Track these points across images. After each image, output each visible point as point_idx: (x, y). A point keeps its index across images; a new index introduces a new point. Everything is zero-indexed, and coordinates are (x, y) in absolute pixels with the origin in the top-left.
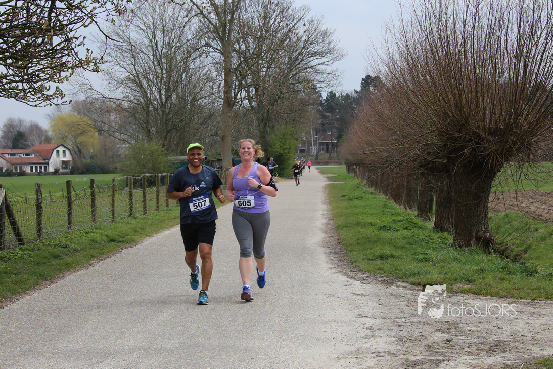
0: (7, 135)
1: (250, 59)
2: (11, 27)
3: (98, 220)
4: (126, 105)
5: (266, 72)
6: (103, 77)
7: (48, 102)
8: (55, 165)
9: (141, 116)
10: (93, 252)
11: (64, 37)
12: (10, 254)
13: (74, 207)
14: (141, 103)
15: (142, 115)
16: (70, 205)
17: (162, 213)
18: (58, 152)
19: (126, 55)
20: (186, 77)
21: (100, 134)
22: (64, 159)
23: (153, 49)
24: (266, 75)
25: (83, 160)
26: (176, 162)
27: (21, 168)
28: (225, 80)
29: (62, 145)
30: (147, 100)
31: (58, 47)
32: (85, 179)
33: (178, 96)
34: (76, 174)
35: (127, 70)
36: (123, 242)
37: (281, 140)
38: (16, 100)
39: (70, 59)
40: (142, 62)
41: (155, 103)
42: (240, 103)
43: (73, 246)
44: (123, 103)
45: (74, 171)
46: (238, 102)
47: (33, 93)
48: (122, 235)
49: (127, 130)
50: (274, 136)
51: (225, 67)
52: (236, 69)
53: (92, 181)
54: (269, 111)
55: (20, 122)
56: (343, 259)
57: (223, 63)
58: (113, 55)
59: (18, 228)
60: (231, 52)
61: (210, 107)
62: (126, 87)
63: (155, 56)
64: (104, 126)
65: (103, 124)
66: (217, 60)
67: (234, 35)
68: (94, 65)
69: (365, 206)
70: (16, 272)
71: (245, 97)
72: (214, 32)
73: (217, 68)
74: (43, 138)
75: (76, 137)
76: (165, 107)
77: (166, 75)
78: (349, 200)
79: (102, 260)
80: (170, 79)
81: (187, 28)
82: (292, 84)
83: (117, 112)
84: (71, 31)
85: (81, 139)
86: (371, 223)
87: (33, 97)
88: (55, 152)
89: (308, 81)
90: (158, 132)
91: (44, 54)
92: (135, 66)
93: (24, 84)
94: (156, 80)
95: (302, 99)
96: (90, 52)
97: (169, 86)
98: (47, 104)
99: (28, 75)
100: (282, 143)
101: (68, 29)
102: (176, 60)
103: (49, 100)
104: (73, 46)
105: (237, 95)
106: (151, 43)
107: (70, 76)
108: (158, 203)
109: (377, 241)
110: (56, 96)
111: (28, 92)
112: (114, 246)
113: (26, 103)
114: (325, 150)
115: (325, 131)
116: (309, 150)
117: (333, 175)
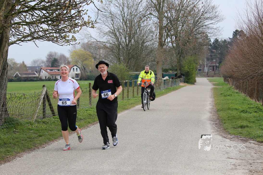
0: (49, 60)
1: (173, 21)
2: (51, 5)
3: (92, 104)
4: (108, 45)
5: (181, 28)
6: (97, 31)
7: (68, 43)
8: (72, 75)
9: (116, 51)
10: (90, 120)
11: (77, 10)
12: (48, 120)
14: (116, 44)
15: (116, 50)
17: (125, 101)
18: (74, 69)
19: (108, 19)
20: (139, 30)
21: (95, 60)
22: (77, 73)
23: (122, 16)
24: (181, 30)
25: (86, 73)
26: (133, 75)
27: (55, 77)
28: (160, 33)
29: (76, 65)
30: (119, 43)
31: (74, 15)
32: (86, 83)
33: (135, 41)
34: (82, 80)
35: (109, 27)
37: (188, 64)
38: (52, 42)
39: (80, 21)
40: (116, 23)
41: (123, 44)
43: (80, 117)
44: (107, 44)
45: (82, 79)
46: (166, 44)
47: (61, 38)
49: (108, 58)
50: (184, 62)
51: (160, 25)
52: (165, 27)
53: (90, 84)
54: (182, 49)
55: (55, 53)
56: (220, 127)
57: (158, 23)
58: (102, 19)
59: (52, 107)
60: (163, 17)
61: (151, 47)
62: (108, 36)
63: (123, 20)
65: (96, 55)
66: (156, 22)
67: (165, 9)
68: (92, 24)
69: (233, 100)
70: (51, 129)
71: (170, 41)
72: (154, 7)
73: (155, 26)
74: (67, 62)
75: (83, 61)
76: (128, 46)
77: (129, 30)
78: (224, 96)
79: (94, 125)
80: (131, 32)
81: (140, 5)
82: (195, 34)
83: (104, 49)
84: (81, 7)
85: (85, 62)
86: (236, 109)
87: (61, 41)
88: (72, 69)
89: (204, 33)
90: (124, 59)
91: (67, 18)
92: (113, 25)
93: (57, 34)
94: (124, 32)
95: (200, 43)
96: (90, 17)
97: (130, 36)
98: (68, 44)
99: (59, 30)
100: (189, 65)
101: (79, 6)
102: (134, 22)
103: (69, 42)
104: (81, 14)
105: (165, 40)
106: (122, 13)
107: (80, 30)
108: (123, 96)
109: (239, 118)
110: (72, 40)
111: (59, 38)
113: (57, 44)
114: (212, 69)
115: (212, 59)
116: (204, 70)
117: (216, 83)
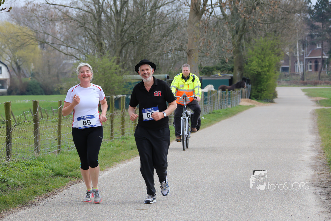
3: (41, 149)
4: (74, 12)
9: (91, 27)
10: (36, 188)
13: (14, 134)
14: (92, 10)
15: (93, 25)
16: (9, 131)
17: (116, 142)
21: (43, 47)
22: (1, 77)
25: (22, 78)
30: (99, 8)
32: (27, 101)
33: (135, 2)
34: (13, 95)
36: (71, 176)
37: (259, 56)
41: (109, 10)
42: (210, 10)
43: (12, 181)
44: (70, 10)
45: (12, 91)
46: (207, 10)
48: (70, 168)
49: (74, 43)
50: (250, 51)
53: (35, 103)
54: (245, 21)
61: (174, 16)
64: (48, 38)
65: (46, 35)
71: (216, 4)
75: (14, 51)
76: (120, 16)
79: (46, 198)
83: (63, 21)
85: (19, 53)
90: (112, 45)
95: (285, 6)
100: (261, 59)
108: (112, 131)
112: (61, 181)
114: (313, 67)
115: (314, 44)
116: (294, 68)
117: (324, 98)
